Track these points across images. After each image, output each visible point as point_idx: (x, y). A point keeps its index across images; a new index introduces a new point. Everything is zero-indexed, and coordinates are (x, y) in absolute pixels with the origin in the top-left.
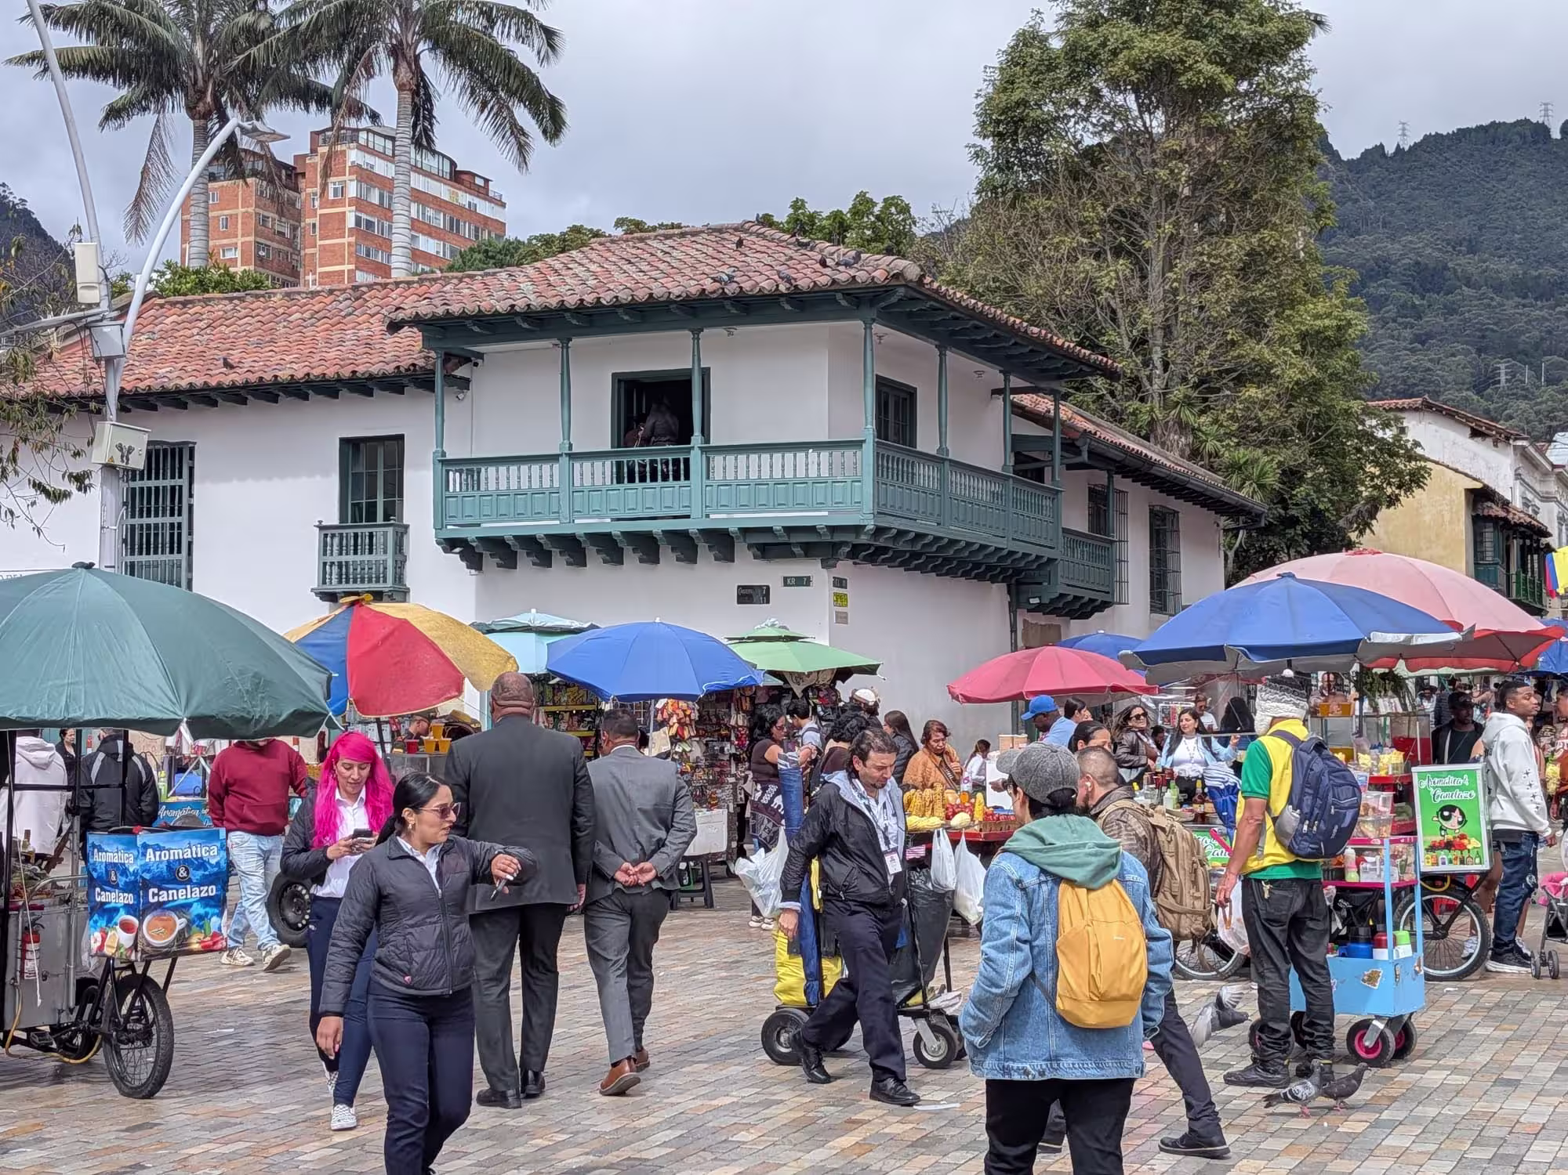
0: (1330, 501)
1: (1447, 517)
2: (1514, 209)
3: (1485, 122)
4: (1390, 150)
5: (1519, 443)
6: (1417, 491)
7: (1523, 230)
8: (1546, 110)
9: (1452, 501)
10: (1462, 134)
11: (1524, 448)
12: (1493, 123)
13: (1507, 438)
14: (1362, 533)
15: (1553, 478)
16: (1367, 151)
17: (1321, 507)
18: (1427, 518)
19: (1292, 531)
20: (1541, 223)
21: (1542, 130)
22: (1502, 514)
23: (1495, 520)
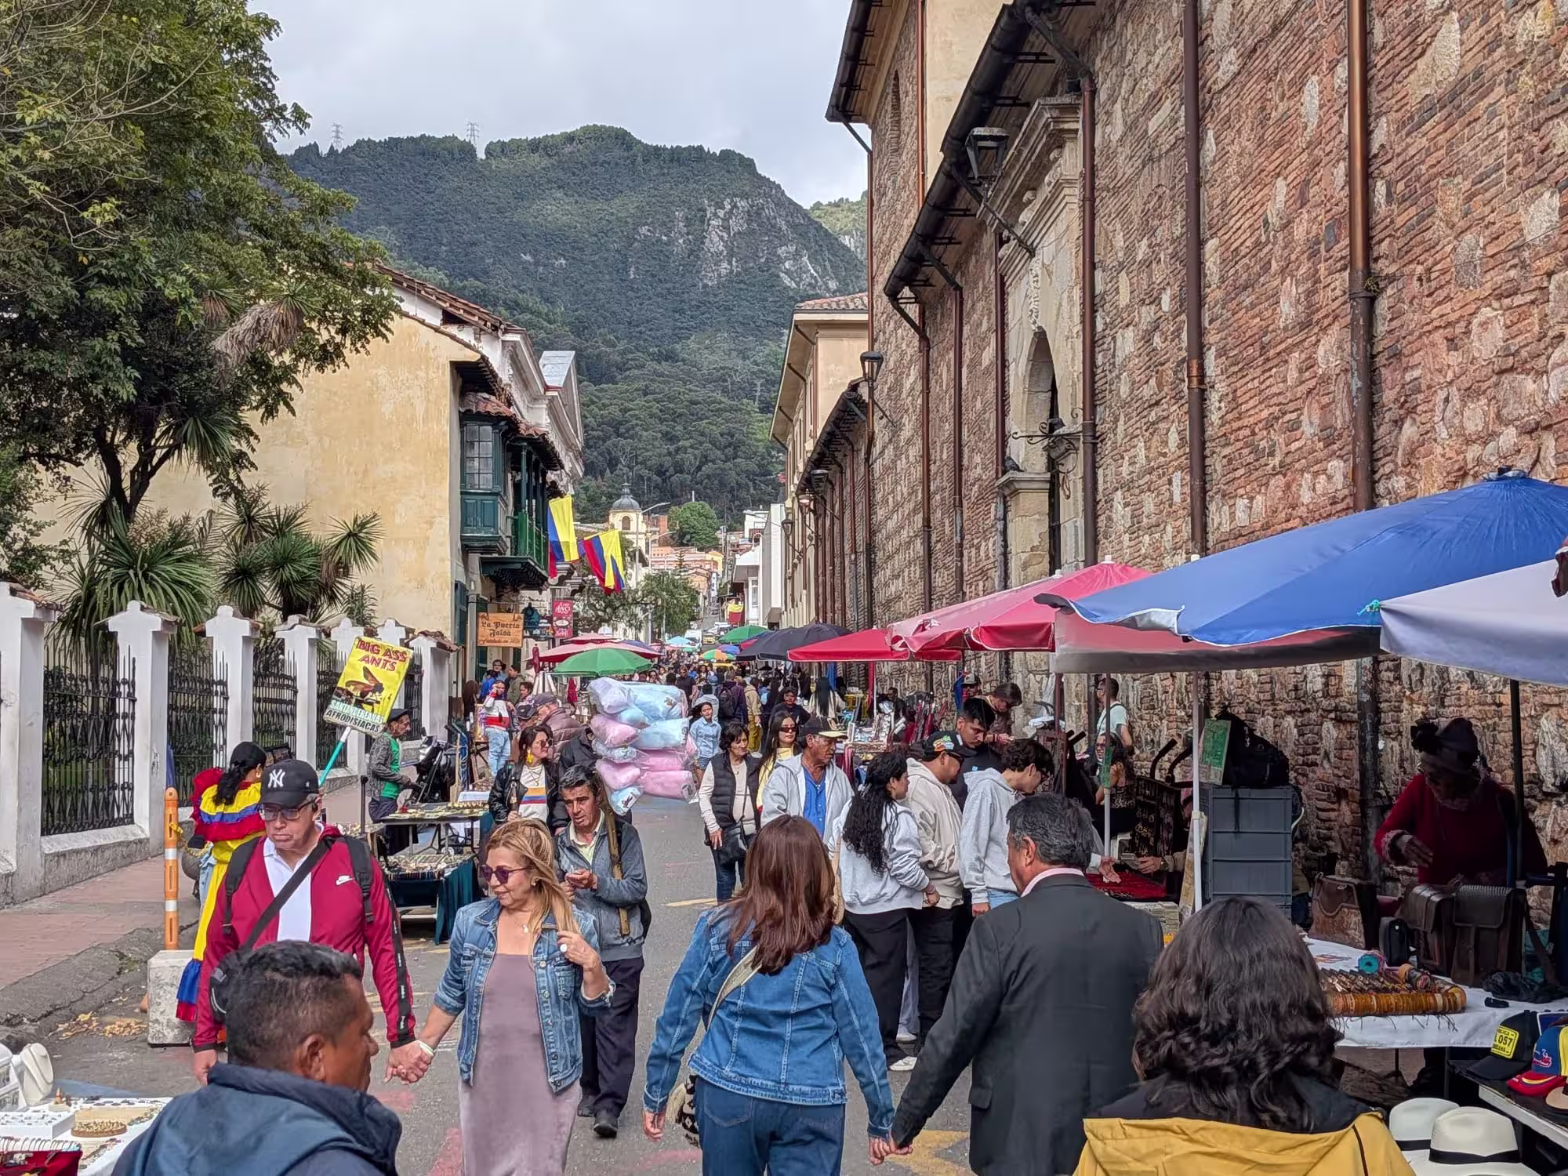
0: (194, 283)
1: (420, 410)
2: (441, 221)
3: (416, 135)
4: (324, 150)
5: (510, 337)
6: (375, 343)
7: (450, 244)
8: (473, 130)
9: (429, 381)
10: (394, 143)
11: (515, 344)
12: (423, 136)
13: (496, 328)
14: (271, 412)
15: (543, 406)
16: (301, 149)
17: (170, 293)
18: (387, 409)
19: (98, 343)
20: (466, 237)
21: (467, 150)
22: (504, 410)
23: (494, 420)
